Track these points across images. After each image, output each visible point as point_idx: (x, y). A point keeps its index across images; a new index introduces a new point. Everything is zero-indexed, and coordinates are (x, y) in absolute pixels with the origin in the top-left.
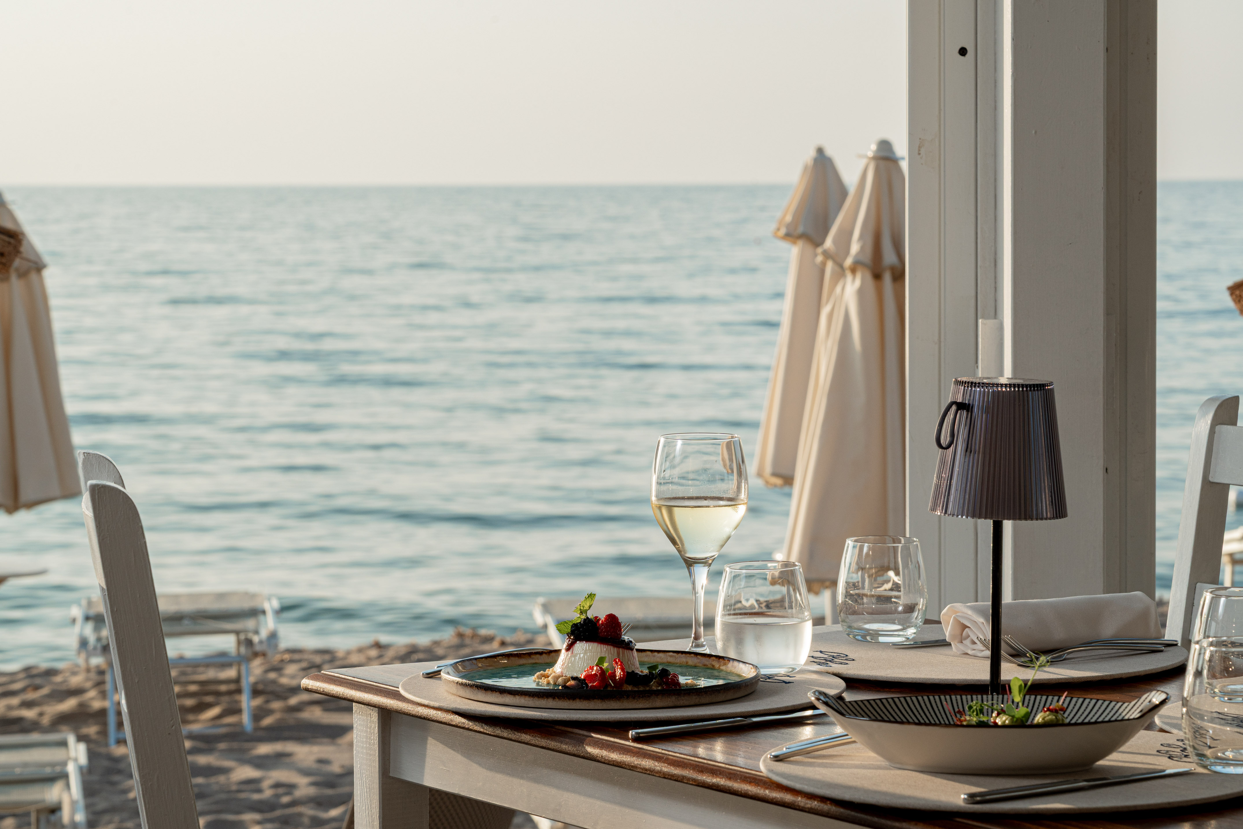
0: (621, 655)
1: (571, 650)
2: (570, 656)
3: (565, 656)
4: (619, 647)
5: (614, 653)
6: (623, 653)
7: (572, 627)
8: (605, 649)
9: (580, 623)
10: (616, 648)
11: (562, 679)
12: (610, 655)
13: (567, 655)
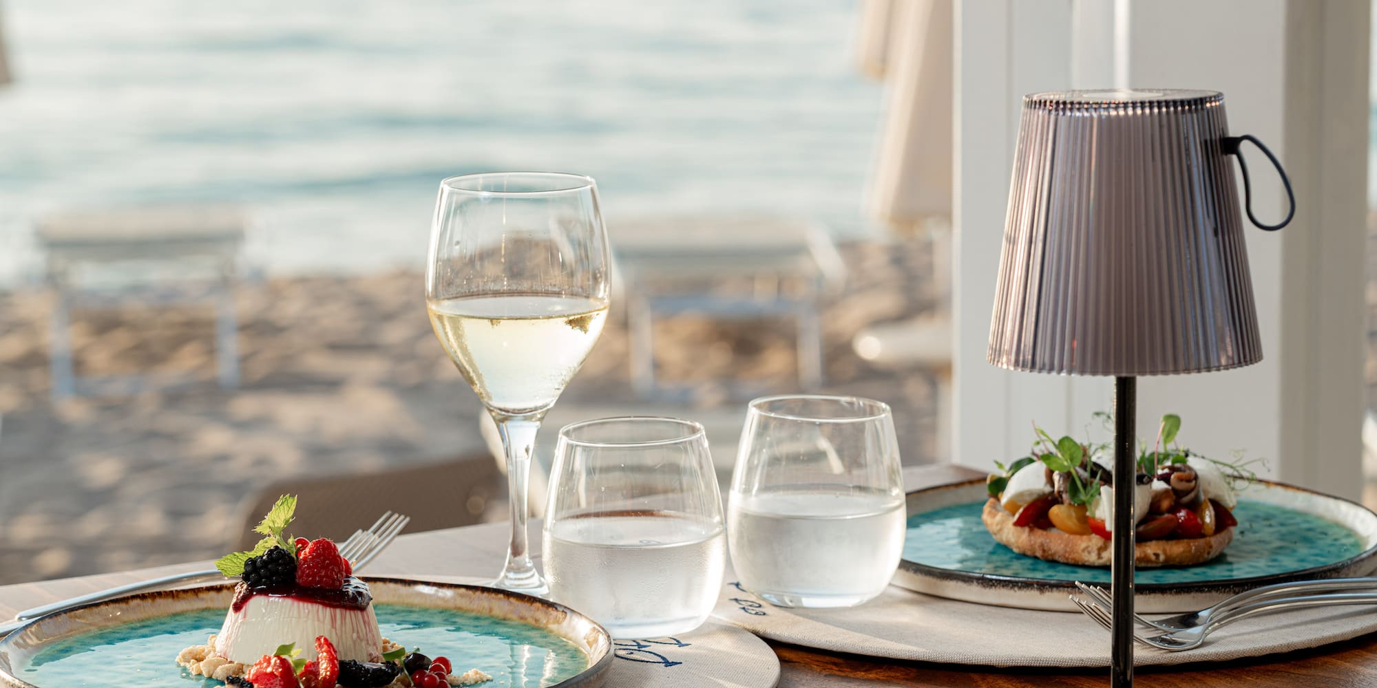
0: (338, 622)
1: (243, 610)
2: (241, 623)
3: (233, 620)
4: (335, 607)
5: (324, 617)
6: (343, 618)
7: (246, 564)
8: (306, 611)
9: (261, 557)
10: (328, 609)
11: (221, 669)
12: (316, 623)
13: (236, 620)
